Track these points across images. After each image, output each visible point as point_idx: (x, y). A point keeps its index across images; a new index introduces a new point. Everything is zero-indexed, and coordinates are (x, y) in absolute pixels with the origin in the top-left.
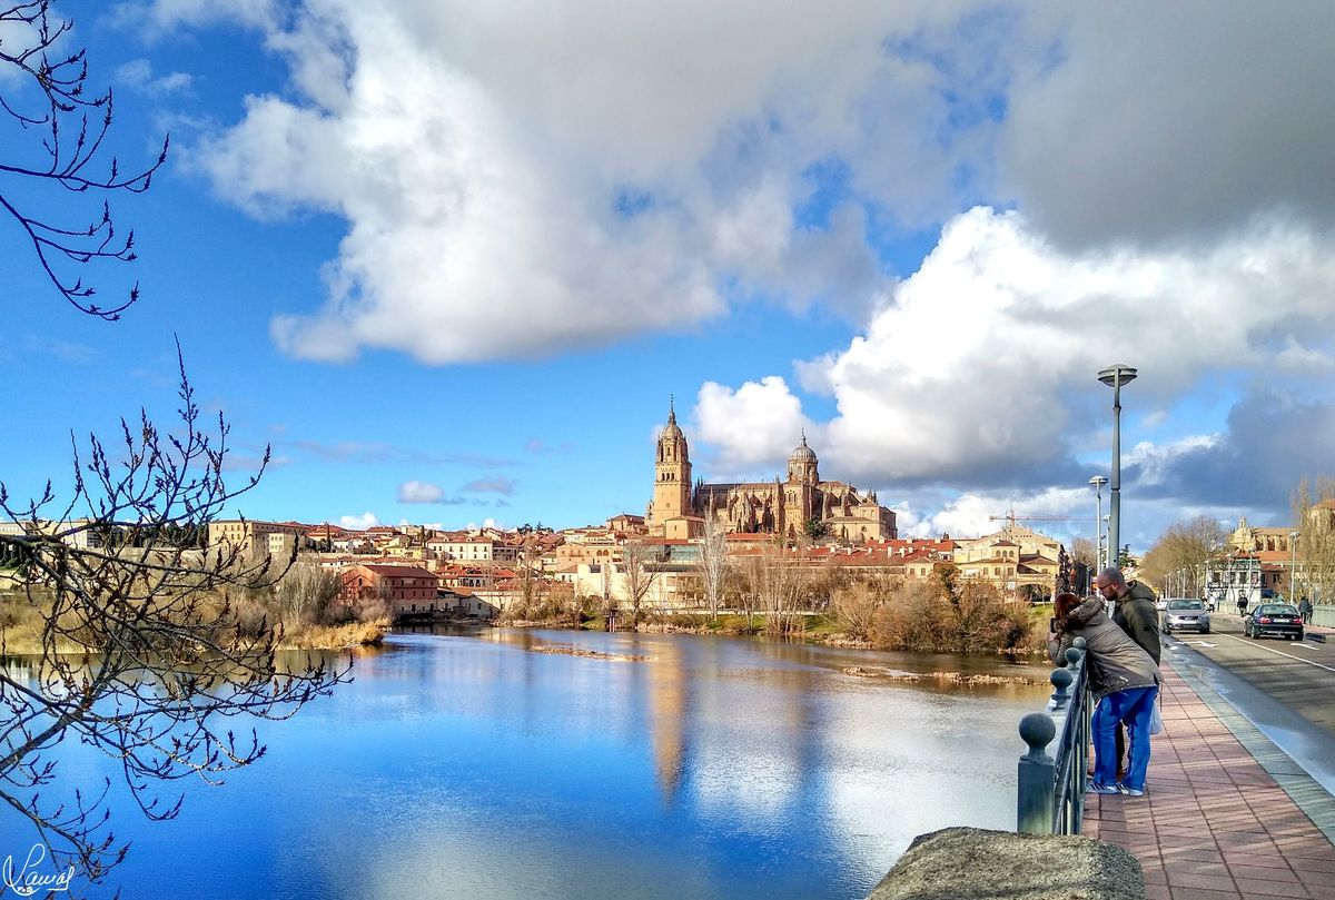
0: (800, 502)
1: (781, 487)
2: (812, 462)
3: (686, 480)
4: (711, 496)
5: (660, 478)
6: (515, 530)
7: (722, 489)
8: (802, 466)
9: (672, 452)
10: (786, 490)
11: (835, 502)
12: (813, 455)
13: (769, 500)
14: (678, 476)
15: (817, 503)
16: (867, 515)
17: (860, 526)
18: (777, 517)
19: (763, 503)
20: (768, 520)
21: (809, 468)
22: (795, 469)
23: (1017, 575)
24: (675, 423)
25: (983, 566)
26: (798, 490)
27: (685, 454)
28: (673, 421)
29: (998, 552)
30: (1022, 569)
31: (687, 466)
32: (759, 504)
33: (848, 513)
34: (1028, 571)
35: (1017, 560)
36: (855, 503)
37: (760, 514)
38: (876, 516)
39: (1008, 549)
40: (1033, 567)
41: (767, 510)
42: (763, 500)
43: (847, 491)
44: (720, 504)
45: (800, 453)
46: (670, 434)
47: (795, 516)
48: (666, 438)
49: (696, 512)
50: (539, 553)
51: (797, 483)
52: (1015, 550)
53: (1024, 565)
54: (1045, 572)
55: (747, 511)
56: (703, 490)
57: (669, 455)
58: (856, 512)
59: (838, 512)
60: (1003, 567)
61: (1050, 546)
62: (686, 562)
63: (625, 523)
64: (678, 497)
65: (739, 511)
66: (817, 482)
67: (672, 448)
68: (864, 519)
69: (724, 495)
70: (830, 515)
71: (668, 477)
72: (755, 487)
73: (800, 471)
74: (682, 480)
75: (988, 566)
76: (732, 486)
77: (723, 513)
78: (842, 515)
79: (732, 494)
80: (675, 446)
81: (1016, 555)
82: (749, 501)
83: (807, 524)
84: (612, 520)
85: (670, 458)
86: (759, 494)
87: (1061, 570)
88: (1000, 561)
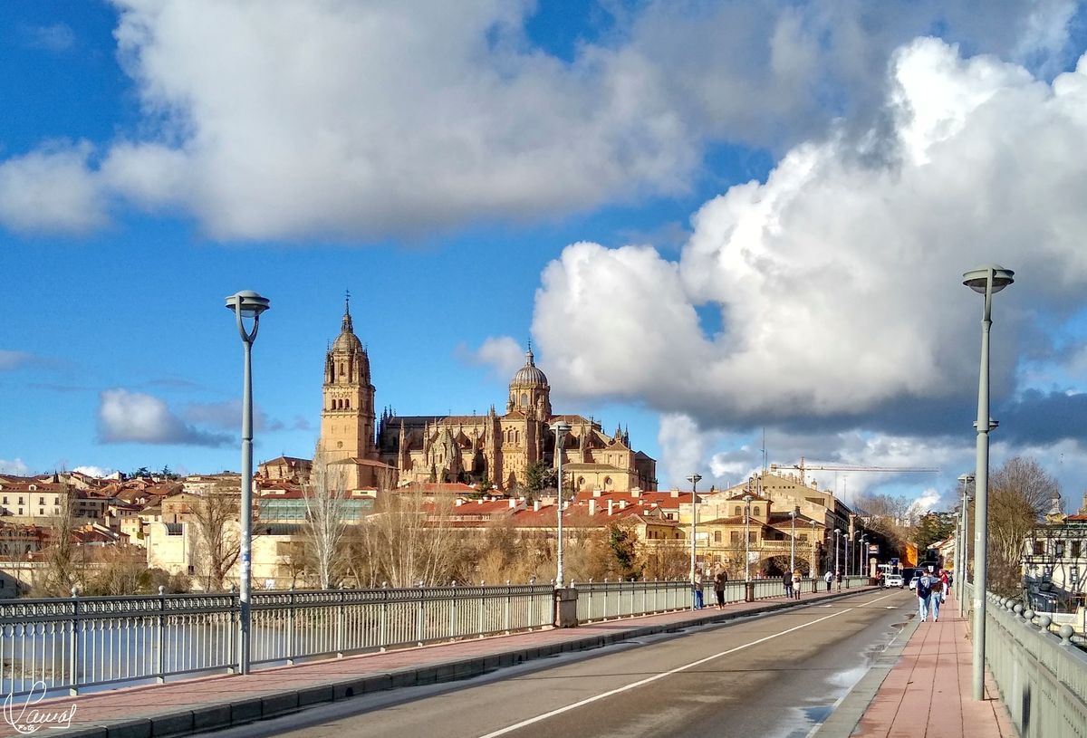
0: (523, 443)
1: (497, 421)
2: (541, 388)
3: (367, 411)
4: (402, 432)
5: (329, 406)
6: (116, 476)
7: (417, 424)
8: (528, 392)
9: (346, 370)
10: (504, 425)
11: (572, 443)
12: (543, 379)
13: (481, 440)
14: (355, 404)
15: (544, 444)
16: (613, 461)
17: (603, 476)
18: (491, 462)
19: (474, 443)
20: (480, 465)
21: (537, 397)
22: (519, 397)
23: (761, 543)
24: (351, 330)
25: (714, 528)
26: (520, 426)
27: (365, 374)
28: (348, 327)
29: (738, 509)
30: (769, 533)
31: (367, 390)
32: (468, 444)
33: (588, 458)
34: (780, 536)
35: (763, 519)
36: (599, 444)
37: (468, 459)
38: (625, 462)
39: (754, 504)
40: (787, 531)
41: (479, 453)
42: (473, 439)
43: (588, 429)
44: (416, 444)
45: (525, 376)
46: (343, 346)
47: (516, 462)
48: (337, 350)
49: (381, 453)
50: (139, 508)
51: (518, 416)
52: (762, 505)
53: (774, 527)
54: (803, 538)
55: (449, 452)
56: (391, 424)
57: (342, 374)
58: (600, 456)
59: (575, 456)
60: (744, 530)
61: (813, 500)
62: (291, 522)
63: (285, 468)
64: (354, 433)
65: (438, 453)
66: (549, 415)
67: (346, 365)
68: (608, 467)
69: (419, 431)
70: (565, 460)
71: (339, 406)
72: (463, 421)
73: (525, 399)
74: (361, 409)
75: (721, 528)
76: (430, 420)
77: (417, 456)
78: (582, 461)
79: (433, 430)
80: (351, 362)
81: (764, 512)
82: (453, 441)
83: (532, 472)
84: (267, 464)
85: (344, 379)
86: (468, 431)
87: (826, 535)
88: (738, 522)
